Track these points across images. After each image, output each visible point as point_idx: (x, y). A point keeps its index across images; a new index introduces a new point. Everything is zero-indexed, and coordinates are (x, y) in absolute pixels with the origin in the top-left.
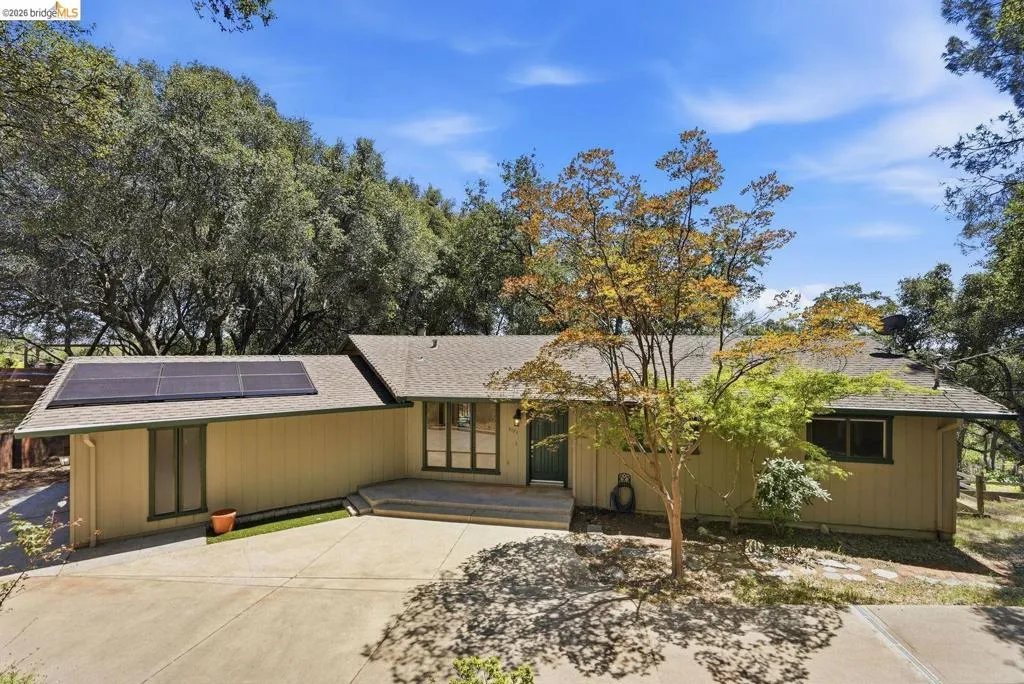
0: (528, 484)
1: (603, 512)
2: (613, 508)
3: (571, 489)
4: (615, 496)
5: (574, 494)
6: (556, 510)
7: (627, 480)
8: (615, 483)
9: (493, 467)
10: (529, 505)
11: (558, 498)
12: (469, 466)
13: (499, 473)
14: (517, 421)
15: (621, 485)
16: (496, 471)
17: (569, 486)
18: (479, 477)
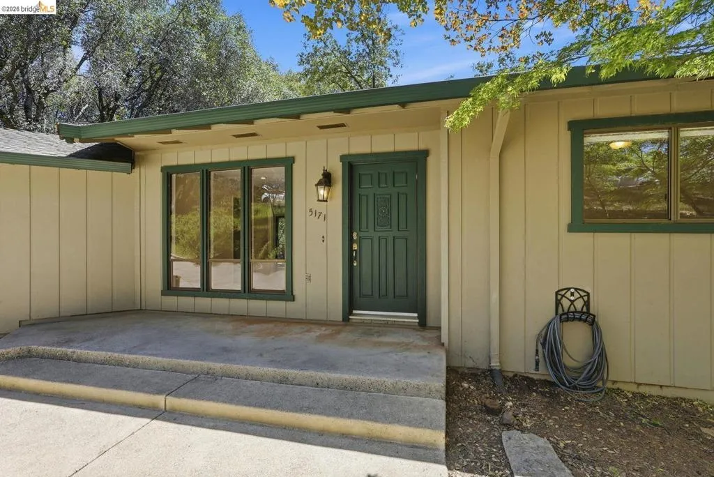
0: (346, 319)
1: (522, 384)
2: (544, 373)
3: (439, 328)
4: (549, 345)
5: (445, 339)
6: (402, 381)
7: (579, 304)
8: (547, 311)
9: (281, 286)
10: (332, 367)
11: (407, 347)
12: (238, 287)
13: (293, 299)
14: (322, 192)
15: (565, 316)
16: (287, 295)
17: (431, 321)
18: (257, 306)
